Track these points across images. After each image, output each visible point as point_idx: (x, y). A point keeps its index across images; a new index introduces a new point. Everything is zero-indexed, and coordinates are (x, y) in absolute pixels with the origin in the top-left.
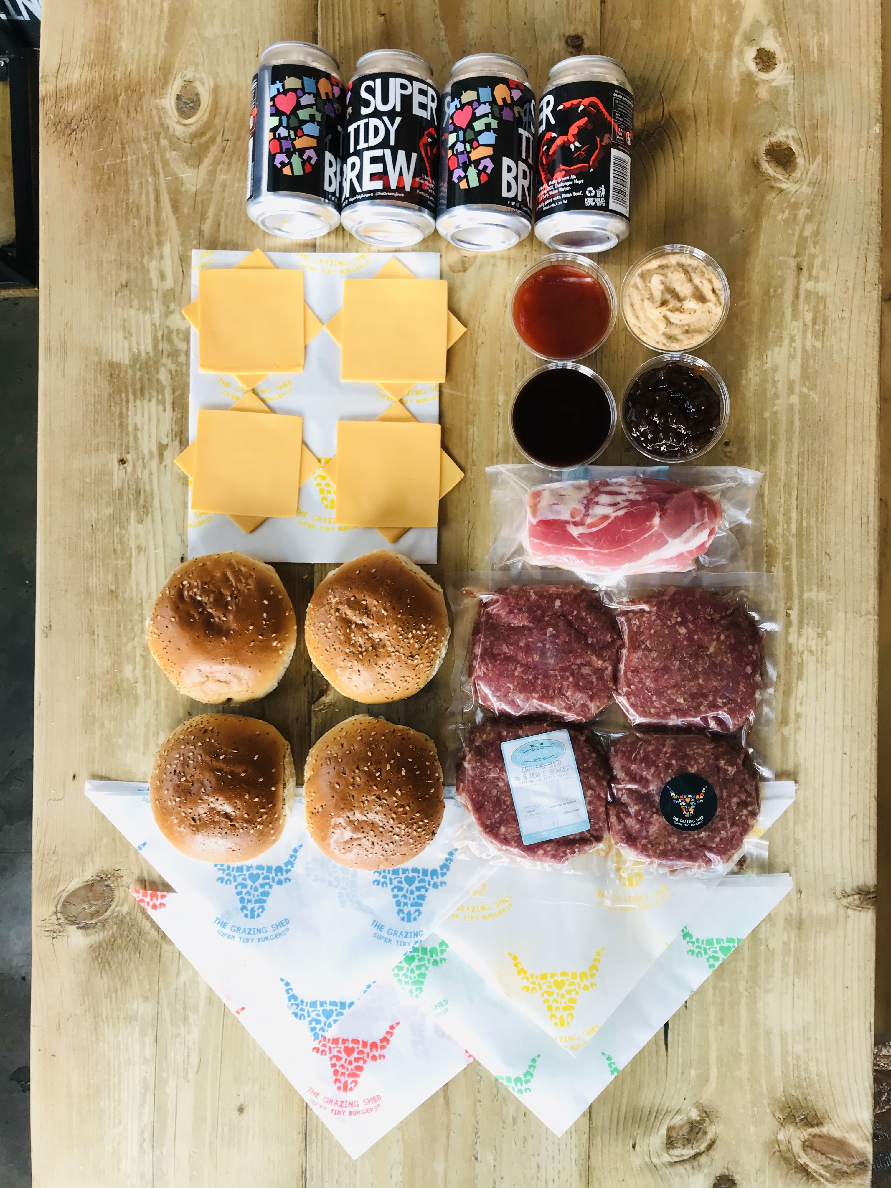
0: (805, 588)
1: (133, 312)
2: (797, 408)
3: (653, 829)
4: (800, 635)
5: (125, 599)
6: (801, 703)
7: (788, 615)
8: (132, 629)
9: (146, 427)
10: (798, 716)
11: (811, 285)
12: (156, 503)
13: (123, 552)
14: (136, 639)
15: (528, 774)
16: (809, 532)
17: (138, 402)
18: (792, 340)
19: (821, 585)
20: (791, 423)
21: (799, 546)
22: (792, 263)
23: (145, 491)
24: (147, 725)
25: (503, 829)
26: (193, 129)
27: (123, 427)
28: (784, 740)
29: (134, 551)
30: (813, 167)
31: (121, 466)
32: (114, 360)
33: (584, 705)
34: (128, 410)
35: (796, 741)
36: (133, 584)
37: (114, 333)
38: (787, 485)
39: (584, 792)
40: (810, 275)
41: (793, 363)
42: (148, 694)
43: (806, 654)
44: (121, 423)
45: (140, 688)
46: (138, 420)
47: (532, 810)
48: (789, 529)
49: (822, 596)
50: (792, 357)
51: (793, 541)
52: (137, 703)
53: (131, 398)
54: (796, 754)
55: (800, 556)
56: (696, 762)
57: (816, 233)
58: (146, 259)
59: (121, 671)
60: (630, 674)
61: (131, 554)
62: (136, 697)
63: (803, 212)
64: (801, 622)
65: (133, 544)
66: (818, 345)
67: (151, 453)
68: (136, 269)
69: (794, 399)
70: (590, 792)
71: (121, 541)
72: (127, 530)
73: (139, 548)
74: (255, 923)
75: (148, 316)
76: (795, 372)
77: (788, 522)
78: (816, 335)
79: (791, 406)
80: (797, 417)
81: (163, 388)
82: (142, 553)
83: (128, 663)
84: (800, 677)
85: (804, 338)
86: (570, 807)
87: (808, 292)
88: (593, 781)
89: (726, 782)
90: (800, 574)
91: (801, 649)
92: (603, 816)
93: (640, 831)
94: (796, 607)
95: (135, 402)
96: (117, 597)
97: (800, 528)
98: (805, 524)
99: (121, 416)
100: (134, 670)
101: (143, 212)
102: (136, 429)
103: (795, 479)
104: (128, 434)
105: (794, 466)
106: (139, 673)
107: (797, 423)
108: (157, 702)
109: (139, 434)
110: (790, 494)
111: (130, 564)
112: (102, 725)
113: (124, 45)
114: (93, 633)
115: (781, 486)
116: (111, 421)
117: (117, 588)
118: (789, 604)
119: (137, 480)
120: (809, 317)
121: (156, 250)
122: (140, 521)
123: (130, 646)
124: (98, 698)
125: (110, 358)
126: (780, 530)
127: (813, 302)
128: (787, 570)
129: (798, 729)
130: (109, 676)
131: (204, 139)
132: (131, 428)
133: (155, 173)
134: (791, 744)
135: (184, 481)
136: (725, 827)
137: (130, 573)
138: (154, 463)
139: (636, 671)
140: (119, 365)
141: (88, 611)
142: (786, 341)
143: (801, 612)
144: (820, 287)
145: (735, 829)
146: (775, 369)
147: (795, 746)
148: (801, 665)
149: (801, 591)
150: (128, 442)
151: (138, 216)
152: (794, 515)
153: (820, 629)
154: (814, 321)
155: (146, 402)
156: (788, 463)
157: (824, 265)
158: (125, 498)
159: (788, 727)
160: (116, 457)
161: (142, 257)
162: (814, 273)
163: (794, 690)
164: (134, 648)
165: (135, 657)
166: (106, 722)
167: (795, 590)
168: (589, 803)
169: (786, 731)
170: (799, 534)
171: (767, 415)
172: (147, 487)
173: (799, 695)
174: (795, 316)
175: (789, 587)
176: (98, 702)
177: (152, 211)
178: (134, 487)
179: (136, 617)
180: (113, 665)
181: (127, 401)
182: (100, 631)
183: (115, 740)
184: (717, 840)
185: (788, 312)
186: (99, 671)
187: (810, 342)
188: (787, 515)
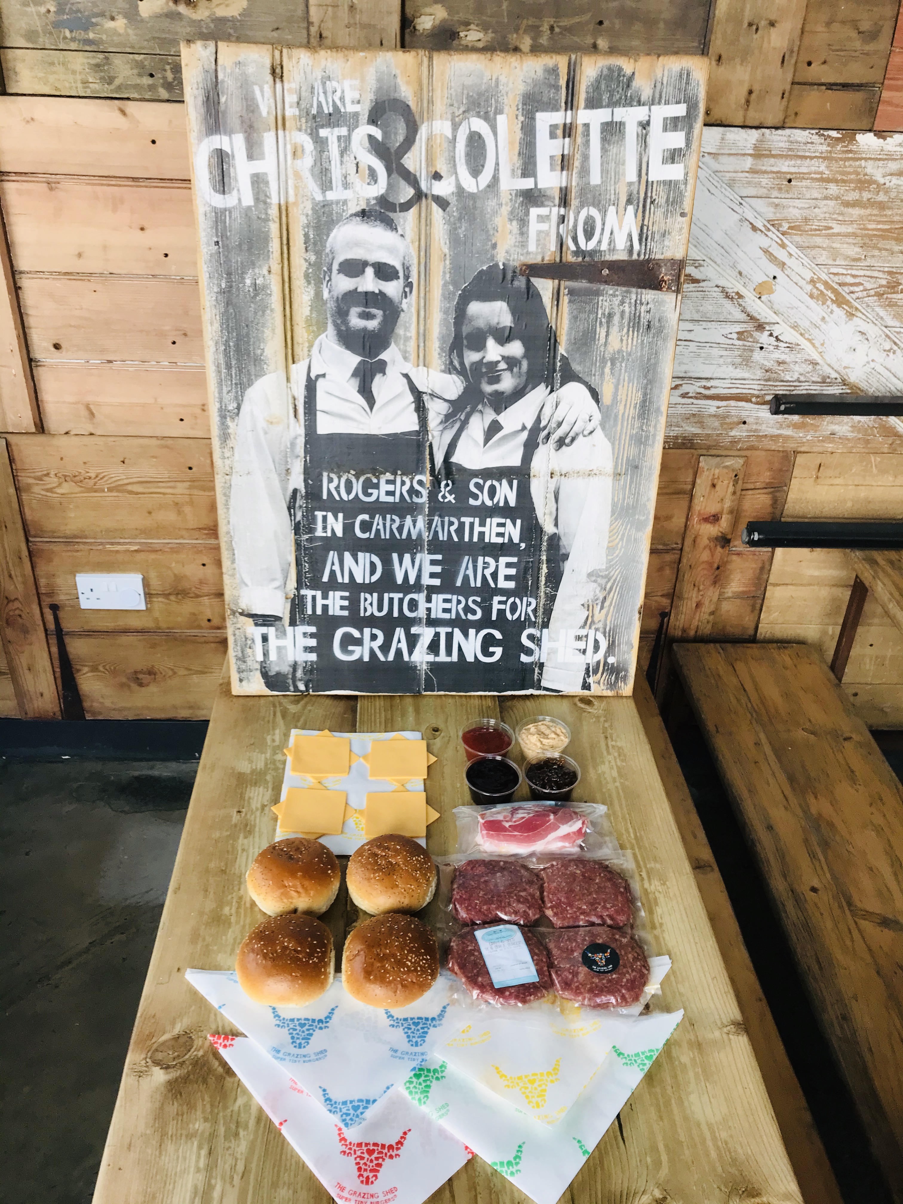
0: (647, 863)
1: (255, 754)
2: (620, 788)
3: (581, 977)
4: (650, 885)
5: (230, 873)
6: (661, 918)
7: (641, 875)
8: (233, 889)
9: (255, 798)
10: (661, 925)
11: (613, 743)
12: (257, 829)
13: (233, 852)
14: (234, 894)
15: (493, 946)
16: (642, 838)
17: (253, 788)
18: (610, 762)
19: (655, 860)
20: (618, 793)
21: (638, 844)
22: (602, 735)
23: (251, 824)
24: (235, 939)
25: (480, 979)
28: (656, 937)
29: (240, 852)
30: (602, 705)
31: (238, 814)
32: (241, 771)
33: (525, 911)
34: (246, 791)
35: (664, 938)
36: (237, 866)
37: (243, 762)
38: (624, 818)
39: (532, 957)
40: (612, 740)
41: (612, 771)
42: (238, 922)
43: (657, 893)
44: (241, 797)
45: (233, 919)
46: (252, 795)
47: (498, 968)
48: (630, 836)
49: (658, 866)
50: (611, 768)
51: (634, 842)
52: (229, 927)
53: (249, 786)
54: (666, 944)
55: (640, 848)
56: (601, 937)
57: (611, 726)
58: (265, 735)
59: (221, 910)
60: (551, 896)
61: (238, 852)
62: (230, 924)
63: (602, 719)
64: (649, 878)
65: (240, 849)
66: (624, 764)
67: (257, 809)
68: (259, 739)
69: (618, 784)
70: (535, 957)
71: (233, 847)
72: (237, 841)
73: (243, 850)
74: (302, 1051)
76: (615, 773)
77: (629, 833)
78: (622, 761)
79: (617, 787)
80: (621, 791)
81: (268, 782)
82: (245, 853)
83: (227, 905)
84: (657, 904)
85: (616, 762)
86: (524, 966)
87: (613, 746)
88: (537, 951)
89: (622, 947)
90: (642, 856)
91: (653, 891)
92: (547, 973)
93: (572, 980)
94: (644, 870)
95: (251, 787)
96: (225, 873)
97: (636, 836)
98: (638, 834)
99: (241, 794)
100: (231, 909)
101: (267, 719)
102: (250, 798)
103: (627, 816)
104: (244, 801)
105: (625, 810)
106: (233, 911)
108: (244, 926)
109: (251, 800)
111: (237, 858)
112: (204, 940)
114: (207, 891)
115: (620, 818)
116: (235, 795)
117: (226, 868)
118: (639, 869)
119: (247, 820)
120: (616, 754)
122: (246, 837)
123: (230, 897)
124: (204, 924)
125: (239, 771)
126: (625, 837)
127: (617, 749)
128: (634, 854)
129: (663, 931)
130: (213, 913)
132: (246, 798)
134: (661, 939)
135: (276, 819)
136: (628, 972)
137: (236, 861)
138: (258, 813)
139: (554, 894)
140: (244, 773)
141: (205, 880)
142: (607, 763)
143: (648, 873)
144: (619, 744)
145: (634, 973)
146: (604, 773)
147: (664, 941)
148: (655, 899)
149: (645, 864)
150: (244, 804)
151: (263, 720)
152: (631, 830)
153: (661, 881)
154: (619, 756)
155: (257, 788)
156: (621, 808)
157: (618, 736)
158: (238, 828)
159: (657, 930)
160: (235, 810)
161: (263, 734)
162: (614, 739)
163: (655, 911)
164: (233, 898)
165: (232, 903)
166: (207, 937)
167: (641, 863)
168: (536, 965)
169: (656, 932)
171: (604, 790)
173: (659, 914)
174: (609, 754)
175: (637, 862)
176: (204, 927)
177: (272, 719)
178: (244, 823)
179: (236, 883)
180: (217, 907)
181: (246, 787)
182: (211, 891)
183: (211, 947)
184: (625, 980)
185: (605, 753)
186: (207, 910)
187: (619, 763)
188: (627, 830)
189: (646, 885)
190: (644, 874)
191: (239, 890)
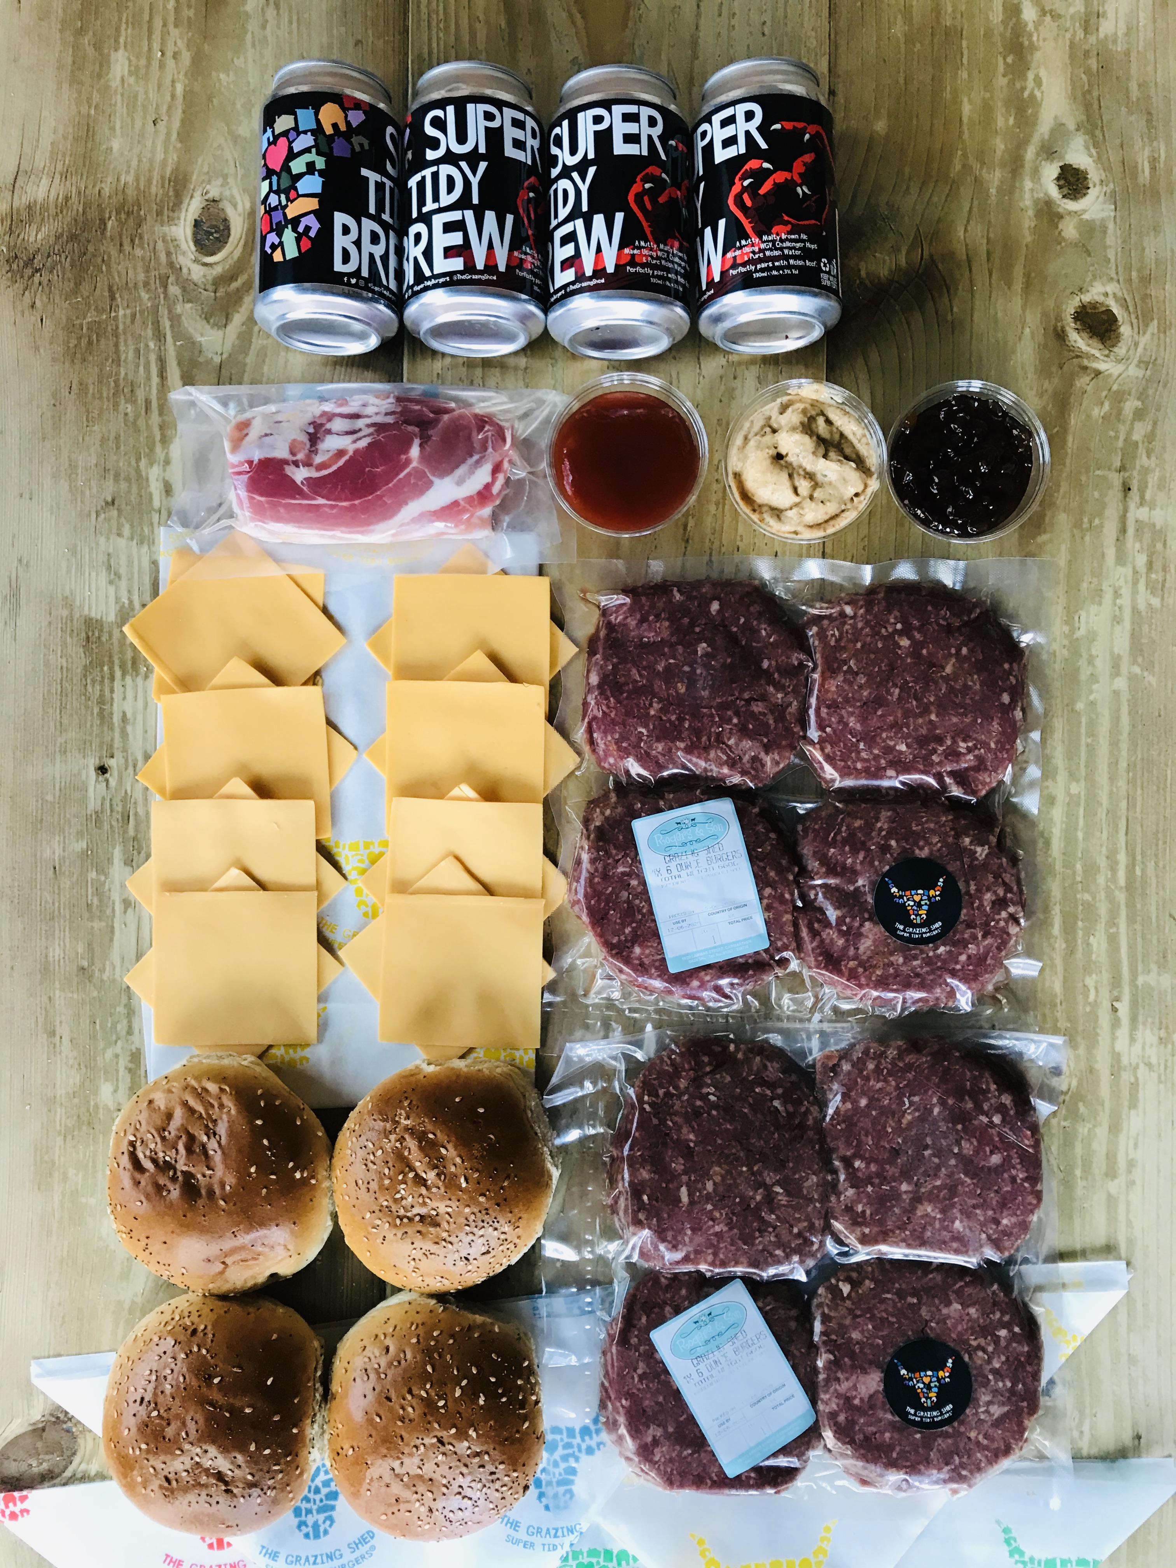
0: (1140, 968)
1: (122, 542)
2: (1125, 696)
4: (1132, 1040)
5: (102, 981)
6: (1136, 1145)
7: (1115, 1010)
8: (115, 1028)
9: (140, 718)
10: (1131, 1164)
11: (1143, 513)
13: (101, 907)
14: (119, 1043)
16: (1144, 884)
17: (128, 679)
18: (1117, 594)
19: (1163, 963)
20: (1116, 719)
21: (1131, 905)
22: (1116, 479)
23: (136, 814)
26: (218, 270)
27: (104, 717)
28: (1111, 1201)
29: (118, 908)
30: (1144, 340)
31: (101, 778)
32: (93, 615)
34: (112, 691)
35: (1128, 1203)
36: (116, 958)
37: (94, 574)
38: (1112, 813)
40: (1142, 497)
41: (1118, 628)
43: (1142, 1071)
44: (101, 712)
46: (128, 707)
48: (1114, 879)
49: (1166, 981)
50: (1117, 620)
51: (1121, 897)
53: (118, 673)
54: (1129, 1223)
55: (1131, 920)
57: (1150, 437)
58: (143, 463)
59: (96, 1092)
61: (113, 911)
63: (1131, 405)
64: (1134, 1019)
65: (116, 897)
66: (1156, 602)
68: (128, 480)
69: (1121, 683)
71: (99, 892)
72: (107, 876)
73: (127, 904)
75: (145, 549)
76: (1122, 643)
77: (1113, 869)
78: (1153, 588)
79: (1116, 693)
80: (1125, 710)
82: (130, 910)
83: (106, 1080)
84: (1133, 1104)
85: (1135, 592)
87: (1139, 524)
90: (1131, 947)
91: (1134, 1061)
94: (1126, 997)
95: (123, 678)
96: (90, 978)
97: (1131, 877)
98: (1138, 872)
99: (101, 701)
100: (116, 1091)
101: (140, 394)
102: (124, 718)
103: (1123, 804)
104: (111, 728)
105: (1122, 784)
107: (1125, 719)
109: (129, 729)
110: (1116, 827)
111: (113, 927)
112: (65, 1177)
113: (116, 145)
114: (53, 1033)
115: (1102, 814)
116: (87, 707)
117: (91, 964)
118: (1116, 993)
119: (125, 800)
120: (1141, 560)
121: (158, 448)
122: (129, 862)
123: (109, 1054)
124: (60, 1133)
125: (86, 611)
126: (1101, 880)
127: (1147, 536)
128: (1113, 940)
129: (1131, 1183)
130: (76, 1100)
131: (235, 285)
132: (116, 719)
133: (159, 336)
134: (1122, 1207)
137: (111, 940)
140: (99, 623)
141: (45, 999)
142: (1108, 597)
143: (1134, 1004)
144: (1158, 516)
146: (1092, 637)
147: (1128, 1211)
148: (1134, 1086)
149: (1134, 975)
150: (112, 740)
151: (132, 398)
152: (1122, 857)
153: (1163, 1033)
154: (1150, 565)
155: (140, 680)
156: (1112, 779)
157: (1162, 484)
158: (106, 826)
159: (1116, 1181)
160: (92, 763)
161: (138, 459)
162: (1148, 496)
163: (1125, 1125)
164: (117, 1056)
165: (117, 1071)
166: (71, 1172)
167: (1125, 971)
169: (1113, 1187)
170: (1130, 888)
171: (1080, 706)
172: (140, 810)
173: (1133, 1132)
174: (1121, 558)
175: (1115, 967)
176: (59, 1140)
177: (154, 391)
178: (120, 809)
180: (82, 1084)
181: (112, 679)
182: (64, 1031)
183: (83, 1200)
185: (1111, 554)
186: (61, 1092)
187: (1144, 598)
188: (1111, 857)
189: (1121, 1045)
190: (1123, 1008)
191: (130, 1032)
